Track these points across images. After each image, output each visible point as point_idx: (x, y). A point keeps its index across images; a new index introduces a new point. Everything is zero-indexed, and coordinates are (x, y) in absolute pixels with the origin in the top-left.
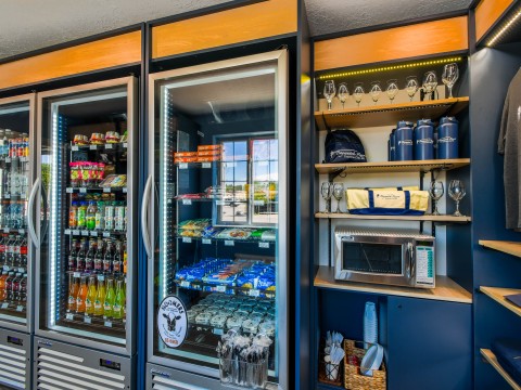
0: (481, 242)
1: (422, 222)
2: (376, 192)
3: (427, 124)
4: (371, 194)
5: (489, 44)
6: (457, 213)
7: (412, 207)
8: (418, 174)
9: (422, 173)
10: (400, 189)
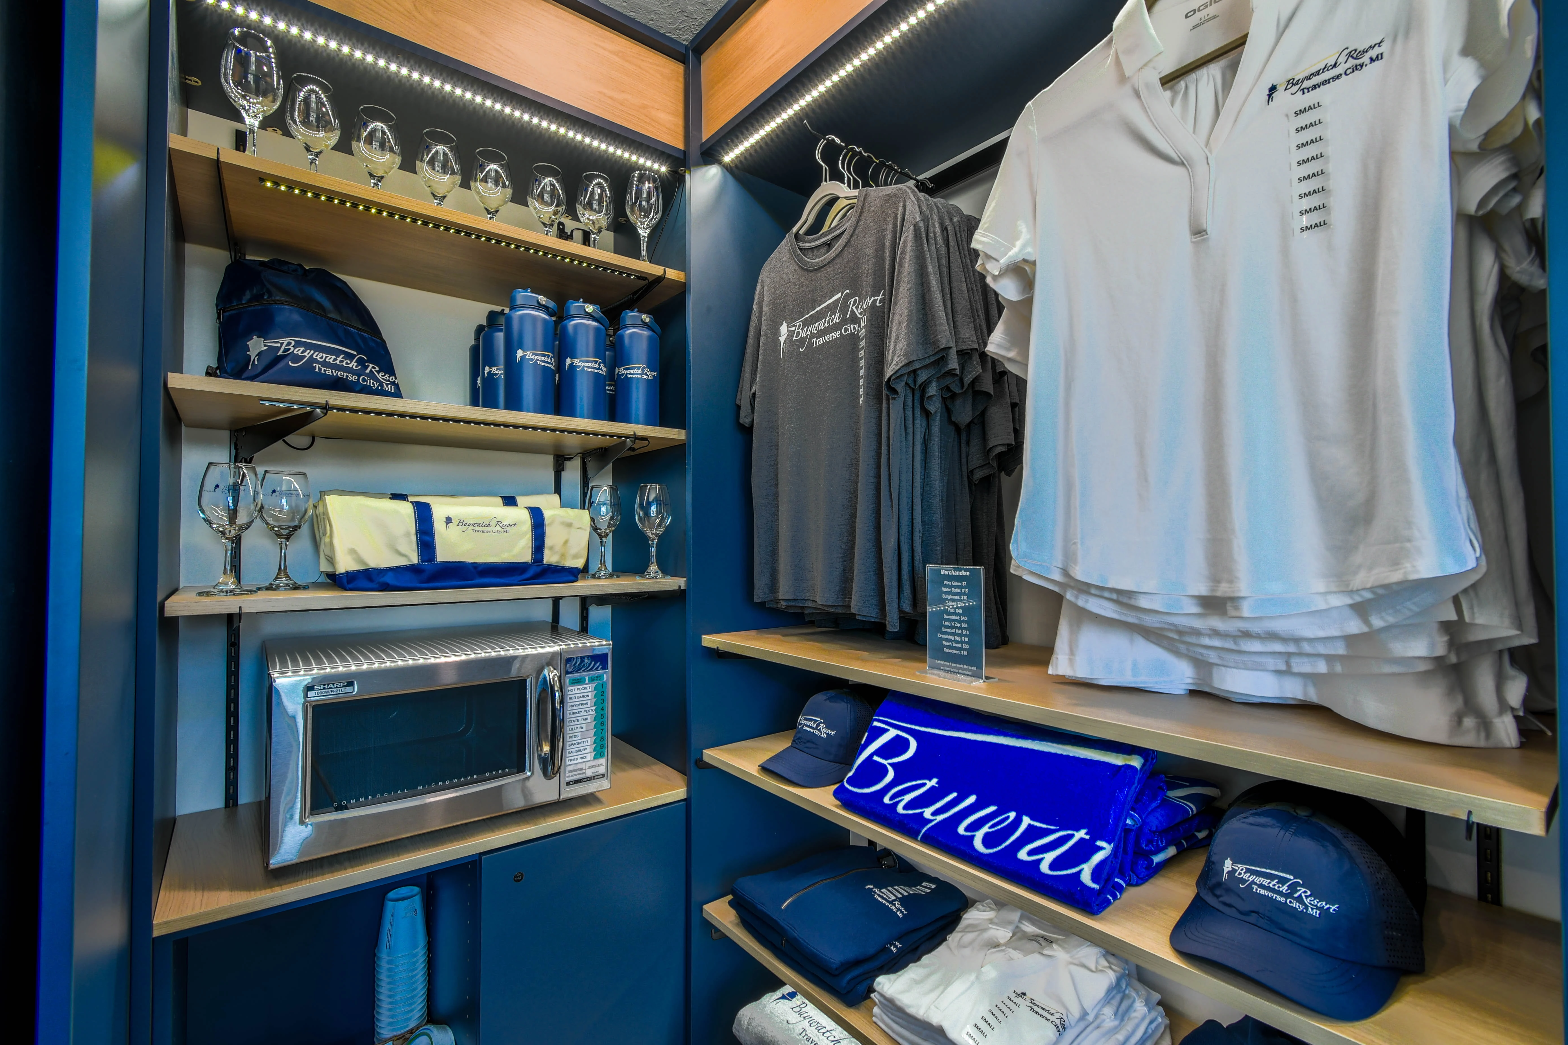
0: (710, 640)
1: (556, 601)
2: (441, 509)
3: (590, 316)
4: (423, 514)
5: (729, 157)
6: (653, 568)
7: (550, 558)
8: (550, 459)
9: (560, 461)
10: (510, 501)
